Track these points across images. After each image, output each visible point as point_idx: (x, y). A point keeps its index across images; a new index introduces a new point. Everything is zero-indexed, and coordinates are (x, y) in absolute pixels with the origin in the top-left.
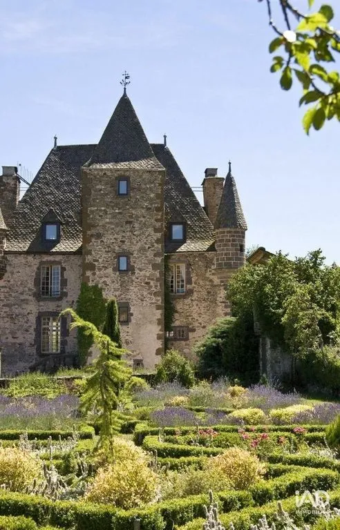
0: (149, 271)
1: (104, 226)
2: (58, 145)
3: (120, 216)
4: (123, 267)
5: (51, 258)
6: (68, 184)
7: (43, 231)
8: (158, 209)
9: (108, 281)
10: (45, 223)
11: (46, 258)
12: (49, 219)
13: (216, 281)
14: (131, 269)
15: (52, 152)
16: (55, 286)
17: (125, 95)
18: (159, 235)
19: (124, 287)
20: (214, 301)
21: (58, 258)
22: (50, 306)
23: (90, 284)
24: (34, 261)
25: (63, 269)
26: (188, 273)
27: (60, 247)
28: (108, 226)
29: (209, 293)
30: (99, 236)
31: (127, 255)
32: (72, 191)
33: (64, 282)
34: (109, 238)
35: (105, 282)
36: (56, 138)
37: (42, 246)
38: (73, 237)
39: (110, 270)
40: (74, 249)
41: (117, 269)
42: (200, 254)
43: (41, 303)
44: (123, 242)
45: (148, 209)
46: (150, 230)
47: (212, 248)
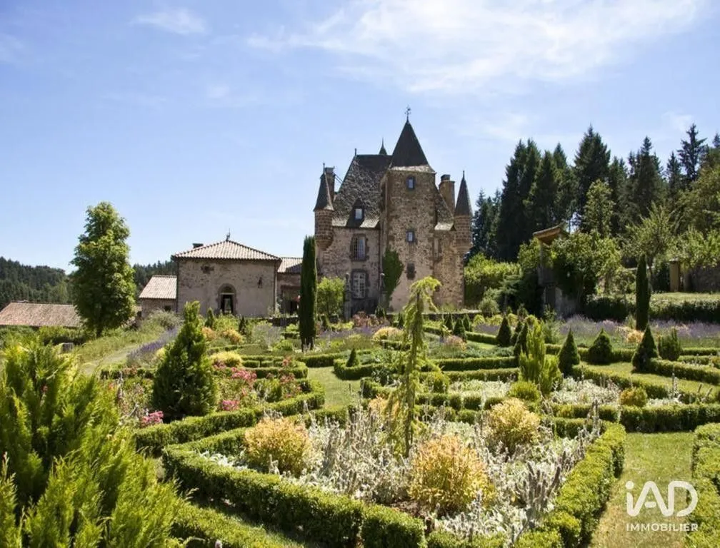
0: (426, 243)
1: (400, 210)
2: (358, 154)
3: (409, 204)
4: (411, 239)
5: (360, 232)
6: (365, 181)
7: (353, 213)
8: (431, 200)
9: (402, 248)
10: (355, 207)
11: (357, 232)
12: (358, 204)
13: (456, 251)
14: (415, 241)
15: (354, 159)
16: (362, 251)
17: (408, 121)
18: (432, 218)
19: (411, 253)
20: (454, 265)
21: (364, 232)
22: (359, 265)
23: (392, 250)
24: (349, 233)
25: (367, 240)
26: (439, 245)
27: (365, 224)
28: (402, 210)
29: (451, 259)
30: (397, 217)
31: (413, 231)
32: (368, 186)
33: (367, 249)
34: (403, 219)
35: (400, 250)
36: (356, 150)
37: (354, 224)
38: (372, 217)
39: (403, 241)
40: (373, 226)
41: (407, 240)
42: (447, 233)
43: (354, 263)
44: (411, 221)
45: (426, 199)
46: (427, 214)
47: (453, 228)
